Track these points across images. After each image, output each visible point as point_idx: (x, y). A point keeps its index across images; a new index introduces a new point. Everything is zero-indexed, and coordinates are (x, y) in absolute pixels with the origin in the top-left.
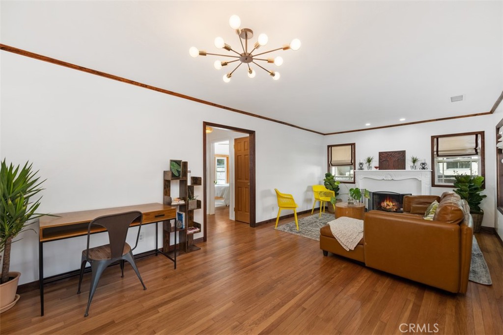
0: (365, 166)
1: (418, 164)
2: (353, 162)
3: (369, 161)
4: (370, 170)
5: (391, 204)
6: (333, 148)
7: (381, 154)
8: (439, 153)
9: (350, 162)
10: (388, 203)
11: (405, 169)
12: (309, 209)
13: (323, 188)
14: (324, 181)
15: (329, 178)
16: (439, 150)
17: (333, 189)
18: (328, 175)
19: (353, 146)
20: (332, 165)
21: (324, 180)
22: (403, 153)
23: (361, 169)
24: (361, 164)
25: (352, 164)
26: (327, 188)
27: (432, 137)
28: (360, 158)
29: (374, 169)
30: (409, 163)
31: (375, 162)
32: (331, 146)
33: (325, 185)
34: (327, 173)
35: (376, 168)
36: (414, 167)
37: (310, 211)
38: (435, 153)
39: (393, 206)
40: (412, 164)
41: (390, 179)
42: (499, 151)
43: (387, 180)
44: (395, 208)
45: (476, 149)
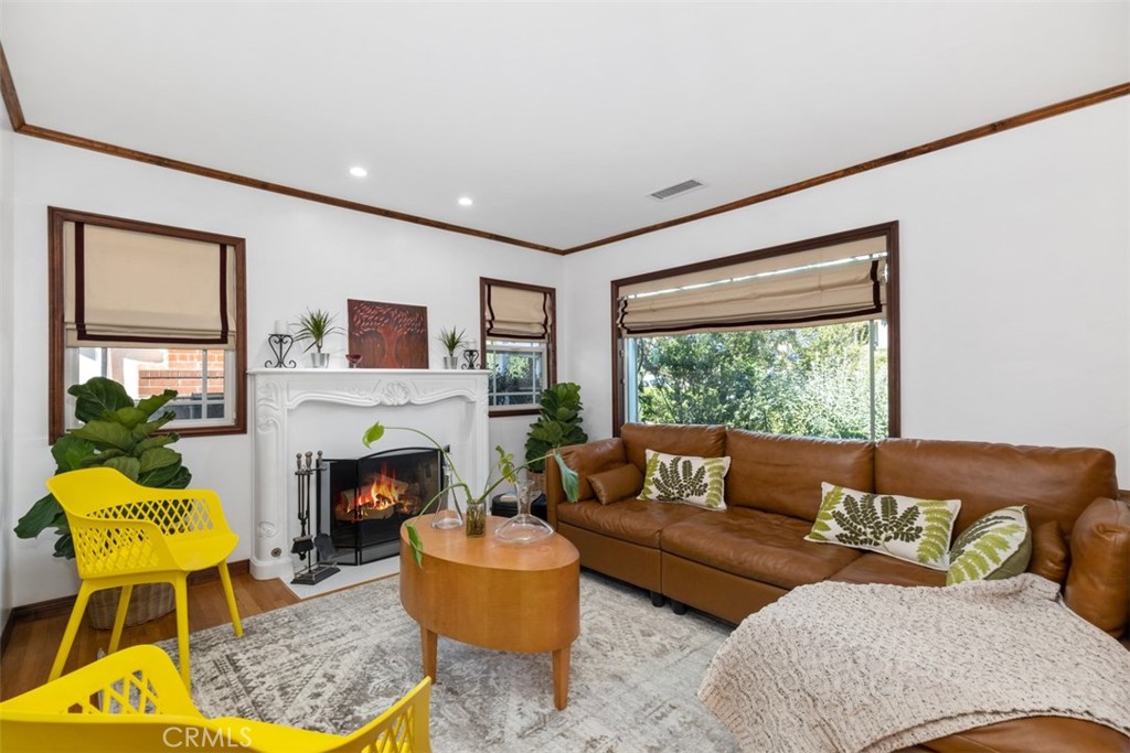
1: (458, 352)
2: (232, 326)
3: (318, 330)
4: (322, 370)
6: (89, 229)
7: (355, 307)
8: (495, 326)
9: (217, 327)
10: (383, 489)
11: (427, 367)
16: (496, 318)
19: (230, 251)
20: (86, 336)
22: (419, 314)
23: (280, 362)
24: (281, 339)
25: (224, 341)
27: (482, 279)
29: (340, 365)
30: (437, 350)
31: (337, 342)
32: (82, 221)
35: (353, 358)
36: (450, 361)
38: (488, 325)
39: (401, 497)
40: (446, 353)
41: (402, 402)
42: (617, 334)
43: (393, 406)
44: (408, 503)
45: (545, 326)
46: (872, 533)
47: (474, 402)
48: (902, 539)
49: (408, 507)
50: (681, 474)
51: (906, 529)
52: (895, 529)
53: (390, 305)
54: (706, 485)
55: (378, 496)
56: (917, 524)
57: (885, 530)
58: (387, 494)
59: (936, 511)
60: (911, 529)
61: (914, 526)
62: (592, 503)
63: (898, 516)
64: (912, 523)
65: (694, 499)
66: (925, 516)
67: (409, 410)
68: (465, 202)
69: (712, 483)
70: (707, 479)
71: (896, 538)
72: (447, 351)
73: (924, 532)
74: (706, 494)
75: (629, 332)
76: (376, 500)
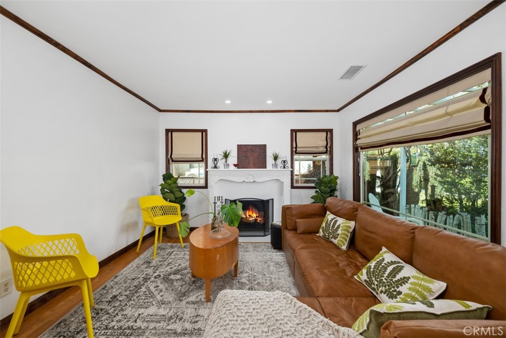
0: (221, 163)
1: (279, 161)
2: (204, 156)
3: (226, 156)
4: (227, 169)
5: (254, 215)
6: (174, 133)
7: (240, 147)
8: (298, 149)
9: (200, 156)
10: (251, 213)
11: (266, 168)
12: (131, 242)
13: (159, 201)
14: (160, 187)
15: (169, 182)
16: (298, 146)
17: (176, 199)
18: (168, 176)
19: (204, 133)
20: (173, 161)
21: (161, 185)
22: (264, 147)
23: (215, 167)
24: (215, 160)
25: (203, 161)
26: (166, 199)
27: (291, 130)
28: (214, 152)
29: (232, 168)
30: (270, 161)
31: (233, 159)
32: (172, 131)
33: (163, 193)
34: (165, 173)
35: (235, 165)
36: (275, 166)
37: (135, 244)
38: (294, 149)
39: (256, 217)
40: (273, 162)
41: (252, 181)
42: (356, 150)
43: (248, 182)
44: (259, 219)
45: (326, 147)
46: (377, 285)
47: (283, 182)
48: (387, 296)
49: (260, 220)
50: (331, 226)
51: (393, 289)
52: (387, 287)
53: (252, 145)
54: (338, 234)
55: (249, 215)
56: (401, 289)
57: (382, 285)
58: (252, 215)
59: (420, 285)
60: (395, 291)
61: (398, 290)
62: (293, 232)
63: (394, 280)
64: (398, 287)
65: (333, 240)
66: (410, 286)
67: (255, 184)
68: (269, 102)
69: (342, 234)
70: (339, 232)
71: (384, 293)
72: (274, 161)
73: (401, 296)
74: (337, 239)
75: (362, 148)
76: (248, 216)
